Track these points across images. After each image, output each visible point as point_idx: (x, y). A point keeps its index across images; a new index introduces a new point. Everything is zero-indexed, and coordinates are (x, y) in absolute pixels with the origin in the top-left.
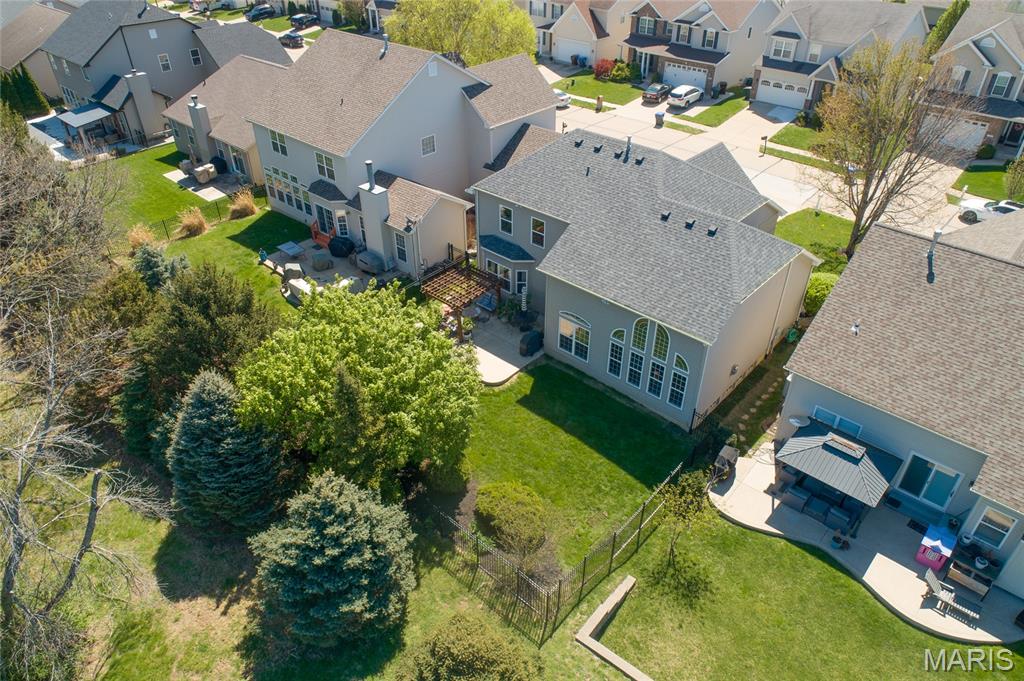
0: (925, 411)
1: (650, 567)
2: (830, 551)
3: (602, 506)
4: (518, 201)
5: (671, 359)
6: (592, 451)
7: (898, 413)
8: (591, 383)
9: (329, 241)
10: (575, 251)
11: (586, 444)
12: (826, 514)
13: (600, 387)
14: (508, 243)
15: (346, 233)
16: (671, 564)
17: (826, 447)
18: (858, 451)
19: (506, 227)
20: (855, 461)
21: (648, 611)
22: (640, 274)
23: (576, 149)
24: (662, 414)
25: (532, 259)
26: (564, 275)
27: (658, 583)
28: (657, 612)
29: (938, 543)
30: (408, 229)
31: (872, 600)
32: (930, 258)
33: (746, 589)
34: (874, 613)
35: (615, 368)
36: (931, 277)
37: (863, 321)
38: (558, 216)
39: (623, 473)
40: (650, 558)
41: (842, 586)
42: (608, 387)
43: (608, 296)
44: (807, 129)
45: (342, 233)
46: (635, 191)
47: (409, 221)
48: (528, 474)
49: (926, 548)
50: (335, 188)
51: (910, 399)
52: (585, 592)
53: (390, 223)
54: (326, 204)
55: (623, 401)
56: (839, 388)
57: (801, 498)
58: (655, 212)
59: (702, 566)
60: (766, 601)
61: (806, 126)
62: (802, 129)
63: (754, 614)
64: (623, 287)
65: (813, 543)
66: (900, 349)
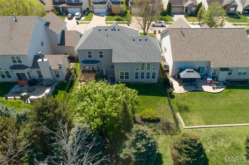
0: (198, 58)
1: (177, 110)
2: (197, 89)
3: (159, 105)
4: (94, 48)
5: (151, 69)
6: (146, 96)
7: (194, 60)
8: (131, 83)
9: (27, 83)
10: (119, 55)
11: (144, 95)
12: (191, 84)
13: (134, 83)
14: (92, 60)
15: (31, 78)
16: (179, 107)
17: (187, 72)
18: (192, 70)
19: (90, 56)
20: (193, 72)
21: (185, 117)
22: (137, 54)
23: (100, 31)
24: (150, 82)
25: (100, 62)
26: (120, 61)
27: (181, 111)
28: (186, 116)
29: (209, 79)
30: (60, 68)
31: (208, 93)
32: (181, 32)
33: (193, 103)
34: (210, 95)
35: (137, 77)
36: (184, 35)
37: (180, 47)
38: (108, 48)
39: (156, 97)
40: (175, 108)
41: (203, 94)
42: (136, 82)
43: (134, 61)
44: (111, 16)
45: (30, 78)
46: (123, 37)
47: (60, 65)
48: (140, 108)
49: (208, 81)
50: (23, 65)
51: (195, 57)
52: (176, 120)
53: (52, 68)
54: (20, 71)
55: (141, 84)
56: (184, 60)
57: (186, 83)
58: (131, 39)
59: (183, 104)
60: (197, 103)
61: (110, 16)
62: (109, 17)
63: (197, 106)
64: (136, 58)
65: (193, 90)
66: (188, 49)
